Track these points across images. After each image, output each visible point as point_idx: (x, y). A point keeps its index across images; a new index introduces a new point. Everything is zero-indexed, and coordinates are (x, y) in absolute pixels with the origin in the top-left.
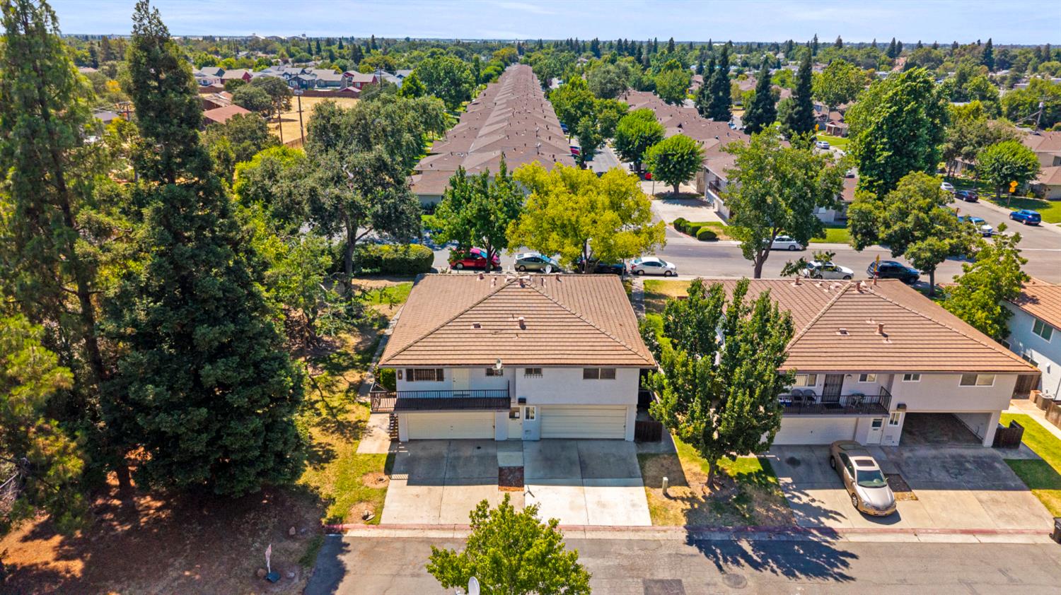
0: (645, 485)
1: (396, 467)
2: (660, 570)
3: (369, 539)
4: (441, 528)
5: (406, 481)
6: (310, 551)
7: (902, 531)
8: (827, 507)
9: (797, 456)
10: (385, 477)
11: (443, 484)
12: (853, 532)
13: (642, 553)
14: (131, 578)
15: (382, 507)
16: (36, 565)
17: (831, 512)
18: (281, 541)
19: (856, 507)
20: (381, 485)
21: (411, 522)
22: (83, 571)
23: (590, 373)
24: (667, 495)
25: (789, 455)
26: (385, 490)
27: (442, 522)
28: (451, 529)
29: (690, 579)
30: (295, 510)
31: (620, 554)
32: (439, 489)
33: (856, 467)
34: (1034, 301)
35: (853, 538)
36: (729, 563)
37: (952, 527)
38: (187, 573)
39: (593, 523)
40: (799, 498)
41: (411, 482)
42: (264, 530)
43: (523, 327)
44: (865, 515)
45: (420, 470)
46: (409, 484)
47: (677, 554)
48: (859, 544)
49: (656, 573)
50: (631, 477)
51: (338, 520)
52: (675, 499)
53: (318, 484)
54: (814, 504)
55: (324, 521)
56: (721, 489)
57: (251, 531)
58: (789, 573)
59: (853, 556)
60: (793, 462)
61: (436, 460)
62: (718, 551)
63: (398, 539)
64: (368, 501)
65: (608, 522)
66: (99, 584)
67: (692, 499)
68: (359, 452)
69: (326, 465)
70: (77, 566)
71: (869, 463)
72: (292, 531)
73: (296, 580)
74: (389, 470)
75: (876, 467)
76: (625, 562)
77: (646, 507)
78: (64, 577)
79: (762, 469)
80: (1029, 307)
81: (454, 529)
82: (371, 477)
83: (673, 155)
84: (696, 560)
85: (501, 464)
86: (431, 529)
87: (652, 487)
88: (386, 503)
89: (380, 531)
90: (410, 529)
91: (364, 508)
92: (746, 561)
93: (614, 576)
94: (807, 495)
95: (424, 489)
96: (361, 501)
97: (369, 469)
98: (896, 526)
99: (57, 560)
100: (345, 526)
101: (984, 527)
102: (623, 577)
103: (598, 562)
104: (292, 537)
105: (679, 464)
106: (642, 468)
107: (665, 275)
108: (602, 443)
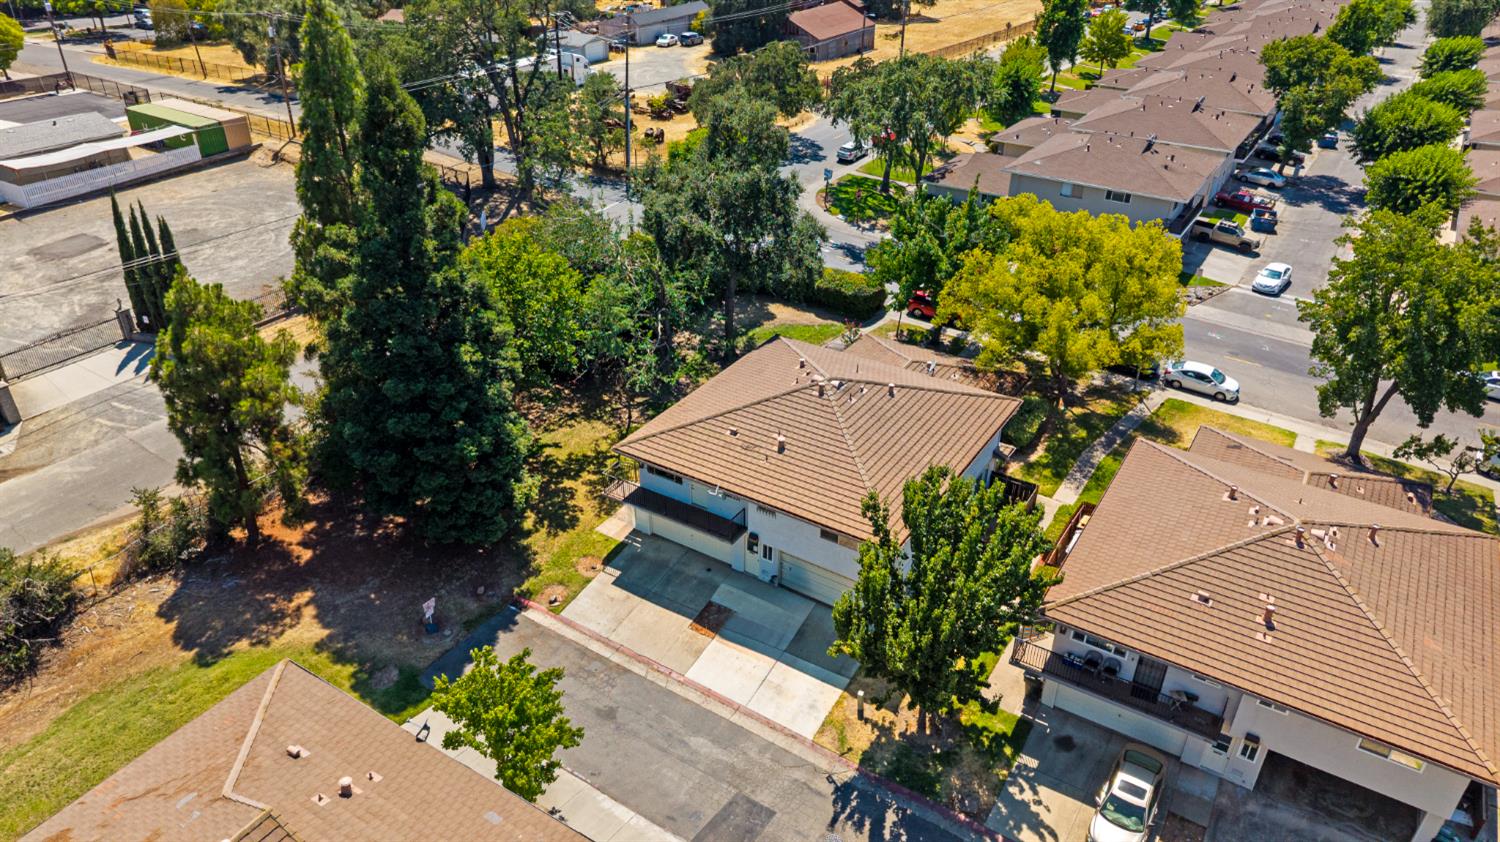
0: (846, 690)
1: (617, 560)
2: (767, 791)
3: (538, 625)
4: (607, 643)
5: (613, 579)
6: (481, 616)
8: (1048, 818)
9: (1079, 737)
10: (599, 566)
11: (644, 597)
13: (769, 764)
14: (333, 581)
15: (573, 598)
16: (282, 542)
17: (1047, 828)
18: (465, 596)
20: (590, 574)
21: (587, 625)
22: (308, 563)
24: (861, 713)
25: (1069, 730)
26: (588, 581)
27: (612, 637)
28: (613, 647)
29: (786, 818)
30: (499, 570)
31: (745, 753)
32: (637, 599)
33: (1115, 789)
36: (850, 823)
38: (373, 596)
39: (753, 707)
40: (1022, 790)
41: (617, 583)
42: (459, 579)
43: (782, 450)
45: (636, 572)
46: (614, 583)
47: (805, 783)
49: (758, 792)
50: (839, 673)
51: (528, 594)
52: (867, 721)
53: (539, 550)
54: (1034, 808)
55: (516, 590)
56: (931, 735)
57: (447, 576)
60: (1065, 743)
61: (659, 566)
62: (854, 803)
63: (563, 637)
64: (567, 586)
65: (768, 712)
66: (308, 578)
67: (885, 730)
68: (598, 529)
69: (561, 533)
70: (307, 555)
71: (1140, 793)
72: (481, 590)
73: (448, 640)
74: (608, 561)
75: (1144, 802)
76: (741, 765)
77: (825, 715)
78: (292, 562)
79: (1009, 734)
81: (617, 650)
82: (588, 561)
83: (1408, 182)
84: (818, 800)
85: (716, 598)
86: (598, 640)
87: (853, 695)
88: (580, 596)
89: (554, 621)
90: (581, 632)
91: (558, 592)
92: (871, 830)
93: (714, 774)
94: (1036, 793)
95: (624, 593)
96: (561, 583)
97: (592, 551)
99: (299, 544)
100: (531, 603)
102: (722, 780)
103: (714, 751)
104: (478, 596)
107: (1213, 398)
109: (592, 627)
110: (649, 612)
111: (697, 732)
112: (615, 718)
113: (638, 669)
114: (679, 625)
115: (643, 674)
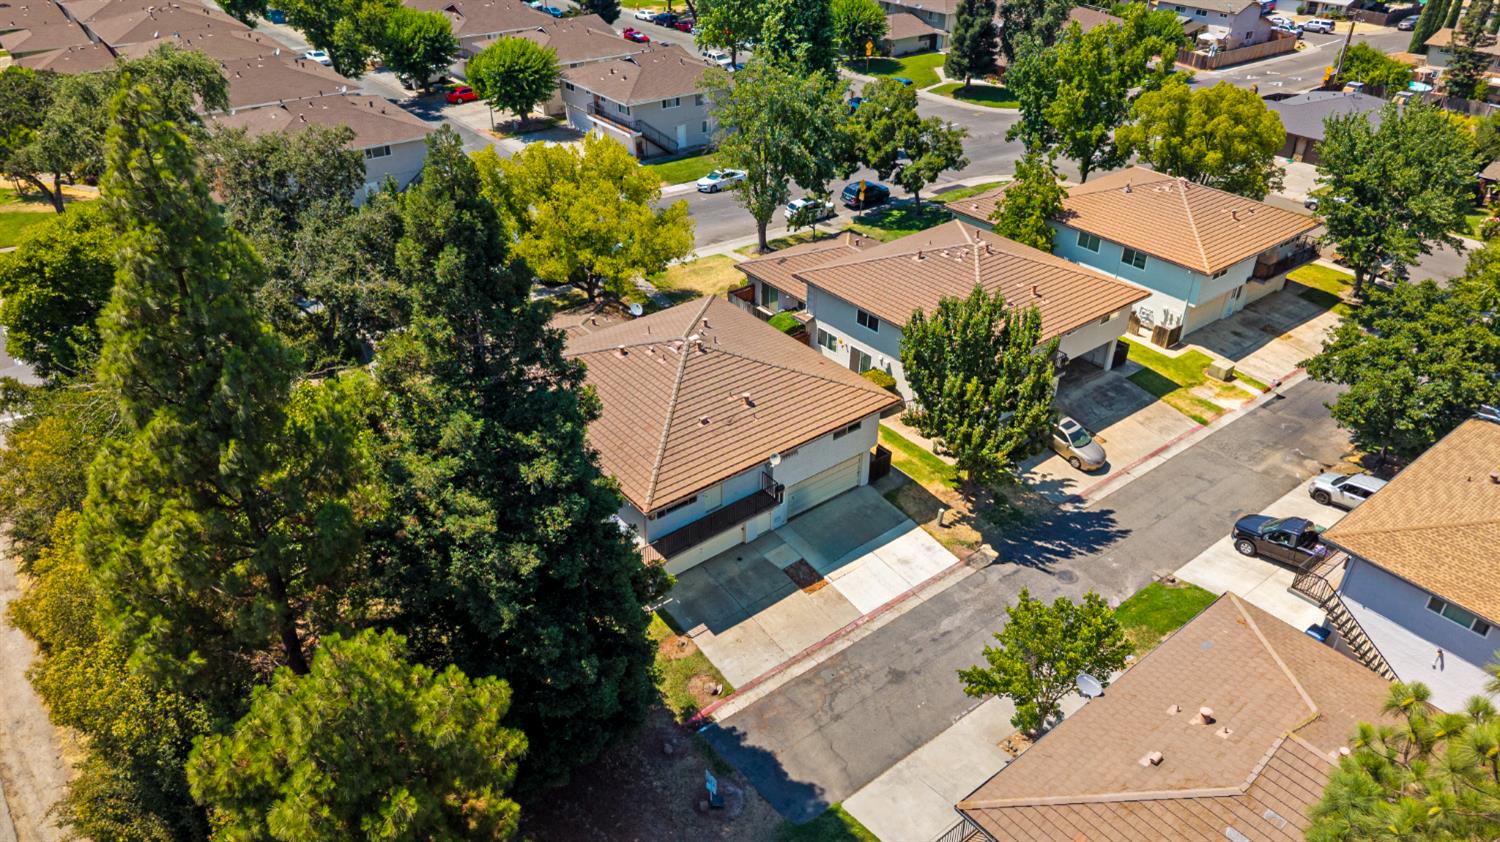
0: (919, 524)
1: (681, 623)
2: (1007, 598)
3: (743, 712)
4: (795, 661)
5: (709, 632)
6: (709, 757)
7: (1119, 474)
8: (1057, 477)
10: (683, 639)
11: (749, 615)
12: (1091, 491)
13: (978, 590)
15: (717, 672)
17: (1063, 481)
18: (670, 766)
19: (1079, 468)
20: (689, 650)
21: (763, 671)
23: (838, 433)
24: (943, 525)
26: (700, 653)
27: (792, 655)
28: (804, 658)
30: (640, 726)
31: (965, 600)
33: (1067, 432)
34: (1074, 215)
35: (1099, 496)
36: (1046, 564)
37: (1143, 455)
39: (916, 583)
40: (1033, 479)
41: (715, 630)
42: (640, 765)
43: (751, 404)
44: (1089, 472)
45: (709, 613)
46: (715, 633)
47: (1002, 577)
48: (1106, 499)
51: (689, 712)
52: (952, 525)
54: (1048, 479)
55: (677, 719)
56: (976, 498)
58: (1092, 550)
59: (1111, 512)
61: (712, 595)
62: (1029, 556)
63: (771, 695)
64: (696, 674)
65: (925, 577)
67: (965, 518)
71: (1072, 424)
72: (668, 749)
74: (679, 630)
75: (1078, 427)
76: (979, 606)
77: (938, 545)
80: (1072, 222)
81: (808, 655)
82: (669, 648)
84: (1021, 574)
85: (780, 566)
86: (789, 667)
87: (925, 522)
88: (716, 665)
89: (745, 697)
90: (768, 679)
91: (701, 684)
92: (1055, 556)
94: (1037, 473)
95: (734, 629)
96: (688, 678)
98: (1111, 472)
100: (704, 711)
101: (1159, 446)
105: (924, 490)
106: (901, 509)
108: (843, 500)
109: (769, 666)
110: (770, 618)
111: (935, 623)
112: (904, 673)
113: (841, 646)
114: (798, 600)
115: (849, 643)
